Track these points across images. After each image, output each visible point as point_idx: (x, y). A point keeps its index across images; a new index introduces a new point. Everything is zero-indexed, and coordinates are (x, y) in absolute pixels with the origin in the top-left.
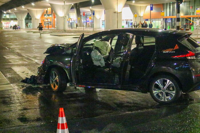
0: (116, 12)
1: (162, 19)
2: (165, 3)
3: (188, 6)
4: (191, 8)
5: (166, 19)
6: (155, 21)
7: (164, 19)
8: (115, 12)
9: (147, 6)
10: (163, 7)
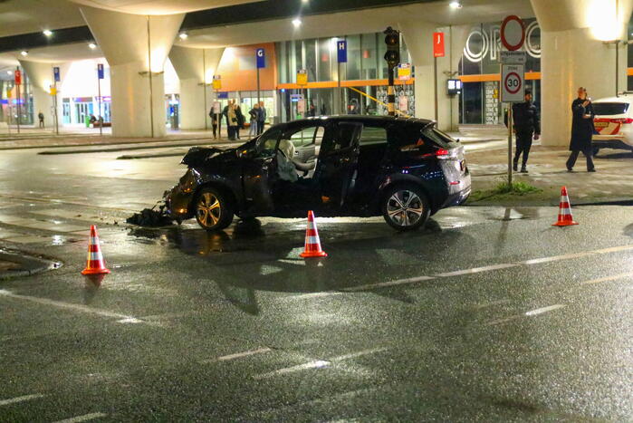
0: (145, 73)
1: (275, 92)
2: (283, 39)
3: (355, 48)
4: (365, 56)
5: (288, 92)
6: (249, 99)
7: (279, 92)
8: (143, 73)
9: (224, 49)
10: (276, 53)
